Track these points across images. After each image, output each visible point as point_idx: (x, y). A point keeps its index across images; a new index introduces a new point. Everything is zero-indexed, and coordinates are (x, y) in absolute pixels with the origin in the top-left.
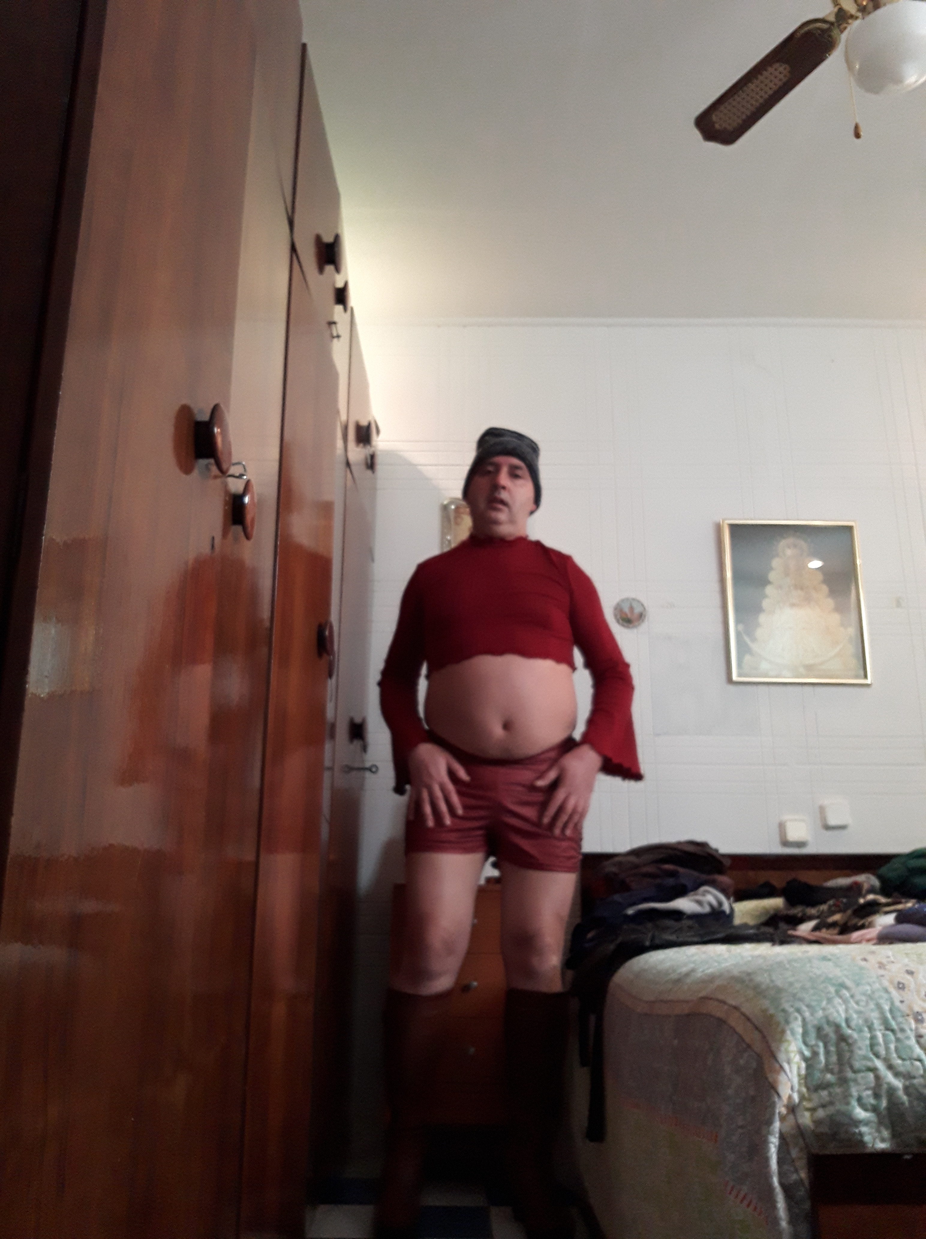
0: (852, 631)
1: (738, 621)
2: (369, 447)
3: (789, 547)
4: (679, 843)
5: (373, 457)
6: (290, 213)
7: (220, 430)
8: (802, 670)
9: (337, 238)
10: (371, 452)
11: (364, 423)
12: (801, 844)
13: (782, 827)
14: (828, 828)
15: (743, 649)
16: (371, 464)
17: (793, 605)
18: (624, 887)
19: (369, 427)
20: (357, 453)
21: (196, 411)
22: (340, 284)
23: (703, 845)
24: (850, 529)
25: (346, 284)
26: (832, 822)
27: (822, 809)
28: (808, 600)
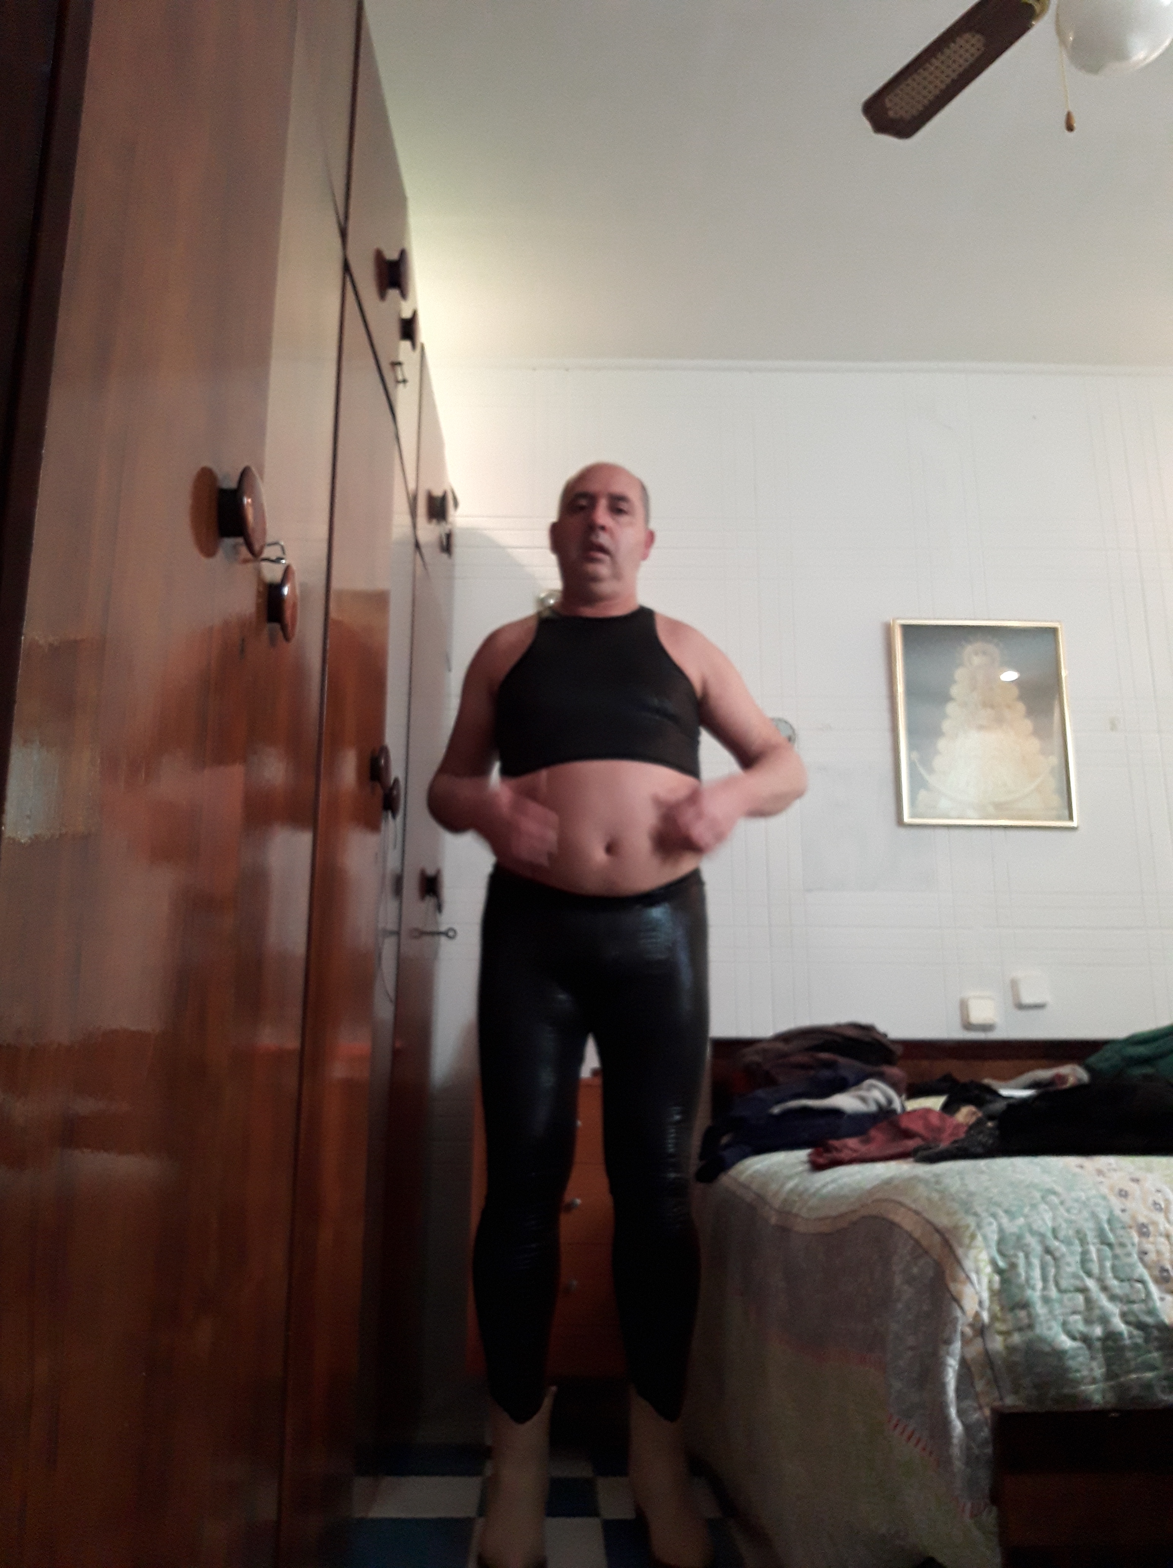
0: (1054, 760)
1: (911, 747)
2: (443, 524)
3: (976, 654)
4: (839, 1026)
5: (449, 536)
6: (343, 223)
7: (252, 500)
8: (991, 810)
9: (403, 254)
10: (447, 531)
11: (438, 493)
12: (987, 1027)
13: (964, 1006)
14: (1021, 1007)
15: (918, 783)
16: (447, 545)
17: (981, 728)
18: (769, 1081)
19: (444, 498)
20: (429, 532)
21: (220, 476)
22: (407, 314)
23: (868, 1029)
24: (1054, 631)
25: (415, 314)
26: (1027, 999)
27: (1014, 985)
28: (1000, 721)
